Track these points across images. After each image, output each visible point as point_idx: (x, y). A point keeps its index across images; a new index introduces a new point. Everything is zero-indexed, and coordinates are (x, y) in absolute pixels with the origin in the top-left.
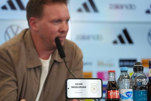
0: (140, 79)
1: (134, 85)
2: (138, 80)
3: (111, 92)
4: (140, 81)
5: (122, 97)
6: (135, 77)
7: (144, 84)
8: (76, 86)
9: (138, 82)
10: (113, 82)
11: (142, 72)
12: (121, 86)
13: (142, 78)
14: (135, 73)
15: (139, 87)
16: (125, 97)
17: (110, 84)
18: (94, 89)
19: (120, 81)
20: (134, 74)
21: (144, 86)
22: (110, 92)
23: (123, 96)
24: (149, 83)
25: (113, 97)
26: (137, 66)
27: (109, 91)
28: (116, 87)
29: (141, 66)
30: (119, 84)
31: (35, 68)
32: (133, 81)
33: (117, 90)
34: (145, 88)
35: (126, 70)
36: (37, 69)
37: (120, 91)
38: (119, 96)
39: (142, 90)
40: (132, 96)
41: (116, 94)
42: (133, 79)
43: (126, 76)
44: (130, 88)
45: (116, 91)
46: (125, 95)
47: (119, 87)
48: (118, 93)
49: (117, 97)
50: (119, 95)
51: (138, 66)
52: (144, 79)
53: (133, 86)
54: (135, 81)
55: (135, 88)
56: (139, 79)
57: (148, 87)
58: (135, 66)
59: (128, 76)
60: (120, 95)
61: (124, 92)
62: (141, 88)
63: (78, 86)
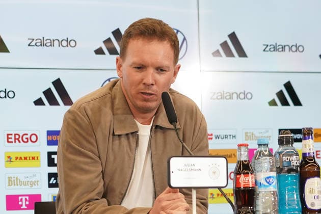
0: (288, 157)
1: (278, 166)
2: (285, 158)
3: (242, 178)
4: (287, 159)
5: (259, 184)
6: (280, 153)
7: (295, 164)
8: (185, 167)
9: (285, 161)
10: (246, 161)
11: (292, 145)
12: (257, 168)
13: (291, 155)
14: (280, 147)
15: (286, 169)
18: (214, 172)
19: (256, 161)
20: (278, 149)
21: (294, 168)
22: (239, 178)
24: (302, 162)
25: (244, 185)
26: (283, 137)
27: (238, 176)
29: (289, 136)
30: (255, 164)
31: (127, 134)
32: (278, 160)
33: (251, 174)
34: (296, 171)
35: (266, 143)
36: (130, 136)
37: (255, 175)
38: (254, 183)
39: (290, 173)
40: (274, 183)
41: (250, 180)
42: (277, 156)
43: (266, 151)
44: (271, 170)
45: (249, 176)
46: (263, 182)
47: (255, 170)
48: (252, 178)
49: (251, 186)
50: (254, 181)
51: (286, 137)
52: (295, 157)
53: (277, 168)
55: (280, 170)
56: (286, 156)
57: (300, 169)
58: (281, 137)
60: (256, 182)
61: (261, 176)
62: (290, 171)
63: (188, 168)
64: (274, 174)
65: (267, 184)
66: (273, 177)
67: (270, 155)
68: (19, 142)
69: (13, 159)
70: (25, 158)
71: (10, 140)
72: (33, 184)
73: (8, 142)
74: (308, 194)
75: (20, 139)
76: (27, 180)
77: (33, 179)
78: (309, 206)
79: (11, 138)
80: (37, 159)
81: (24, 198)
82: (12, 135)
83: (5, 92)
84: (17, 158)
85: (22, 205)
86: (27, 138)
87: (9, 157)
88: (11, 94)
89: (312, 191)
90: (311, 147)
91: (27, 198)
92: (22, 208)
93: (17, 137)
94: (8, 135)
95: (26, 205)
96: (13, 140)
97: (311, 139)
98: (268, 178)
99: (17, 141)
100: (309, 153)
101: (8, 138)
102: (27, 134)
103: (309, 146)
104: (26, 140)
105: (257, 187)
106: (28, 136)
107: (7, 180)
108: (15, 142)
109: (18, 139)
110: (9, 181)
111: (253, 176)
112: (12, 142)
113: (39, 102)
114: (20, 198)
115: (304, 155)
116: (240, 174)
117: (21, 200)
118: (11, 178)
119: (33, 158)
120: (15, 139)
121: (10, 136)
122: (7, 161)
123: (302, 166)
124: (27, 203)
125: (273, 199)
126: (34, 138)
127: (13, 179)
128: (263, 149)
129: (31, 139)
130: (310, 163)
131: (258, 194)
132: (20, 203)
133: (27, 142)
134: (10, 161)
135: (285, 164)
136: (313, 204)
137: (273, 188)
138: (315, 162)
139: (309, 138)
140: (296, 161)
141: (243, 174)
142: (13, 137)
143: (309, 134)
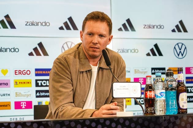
1: (166, 87)
2: (169, 83)
3: (148, 93)
7: (174, 86)
8: (120, 88)
9: (170, 84)
10: (150, 85)
11: (173, 76)
12: (156, 88)
13: (173, 82)
15: (170, 88)
16: (159, 97)
17: (147, 87)
18: (135, 90)
19: (155, 84)
20: (166, 79)
21: (174, 88)
23: (157, 96)
24: (177, 85)
27: (146, 92)
28: (152, 89)
30: (155, 86)
31: (86, 71)
33: (153, 91)
34: (175, 89)
36: (88, 72)
37: (155, 92)
41: (152, 95)
42: (166, 82)
43: (160, 80)
44: (163, 89)
46: (159, 95)
48: (153, 93)
49: (153, 97)
53: (165, 88)
54: (167, 83)
55: (167, 89)
59: (162, 80)
60: (155, 95)
61: (158, 92)
62: (172, 89)
63: (122, 88)
64: (164, 91)
65: (161, 96)
66: (164, 92)
67: (162, 81)
68: (21, 74)
69: (18, 83)
70: (24, 83)
71: (16, 73)
72: (28, 96)
73: (16, 74)
74: (180, 101)
75: (22, 73)
76: (25, 94)
77: (28, 93)
78: (181, 107)
79: (17, 72)
80: (30, 83)
81: (23, 103)
82: (17, 71)
83: (14, 49)
84: (20, 83)
85: (22, 107)
86: (25, 73)
87: (16, 82)
88: (17, 50)
89: (182, 100)
90: (182, 77)
91: (25, 103)
92: (23, 108)
93: (20, 72)
94: (15, 71)
95: (25, 107)
96: (18, 73)
97: (182, 73)
98: (161, 93)
99: (20, 74)
100: (181, 80)
101: (15, 72)
102: (25, 71)
103: (181, 77)
104: (24, 73)
105: (156, 97)
106: (26, 72)
107: (15, 94)
108: (19, 74)
109: (20, 73)
110: (16, 94)
111: (154, 92)
112: (17, 74)
113: (31, 54)
114: (21, 103)
115: (179, 81)
116: (147, 91)
117: (22, 104)
118: (17, 93)
119: (28, 83)
120: (19, 73)
121: (16, 72)
122: (15, 84)
123: (177, 87)
124: (25, 105)
125: (164, 104)
126: (28, 73)
127: (18, 93)
128: (158, 78)
129: (27, 73)
130: (181, 85)
131: (157, 101)
132: (22, 106)
133: (25, 74)
134: (17, 84)
135: (169, 86)
136: (183, 106)
137: (163, 98)
138: (184, 85)
139: (181, 73)
140: (175, 84)
141: (149, 91)
142: (18, 72)
143: (181, 71)
